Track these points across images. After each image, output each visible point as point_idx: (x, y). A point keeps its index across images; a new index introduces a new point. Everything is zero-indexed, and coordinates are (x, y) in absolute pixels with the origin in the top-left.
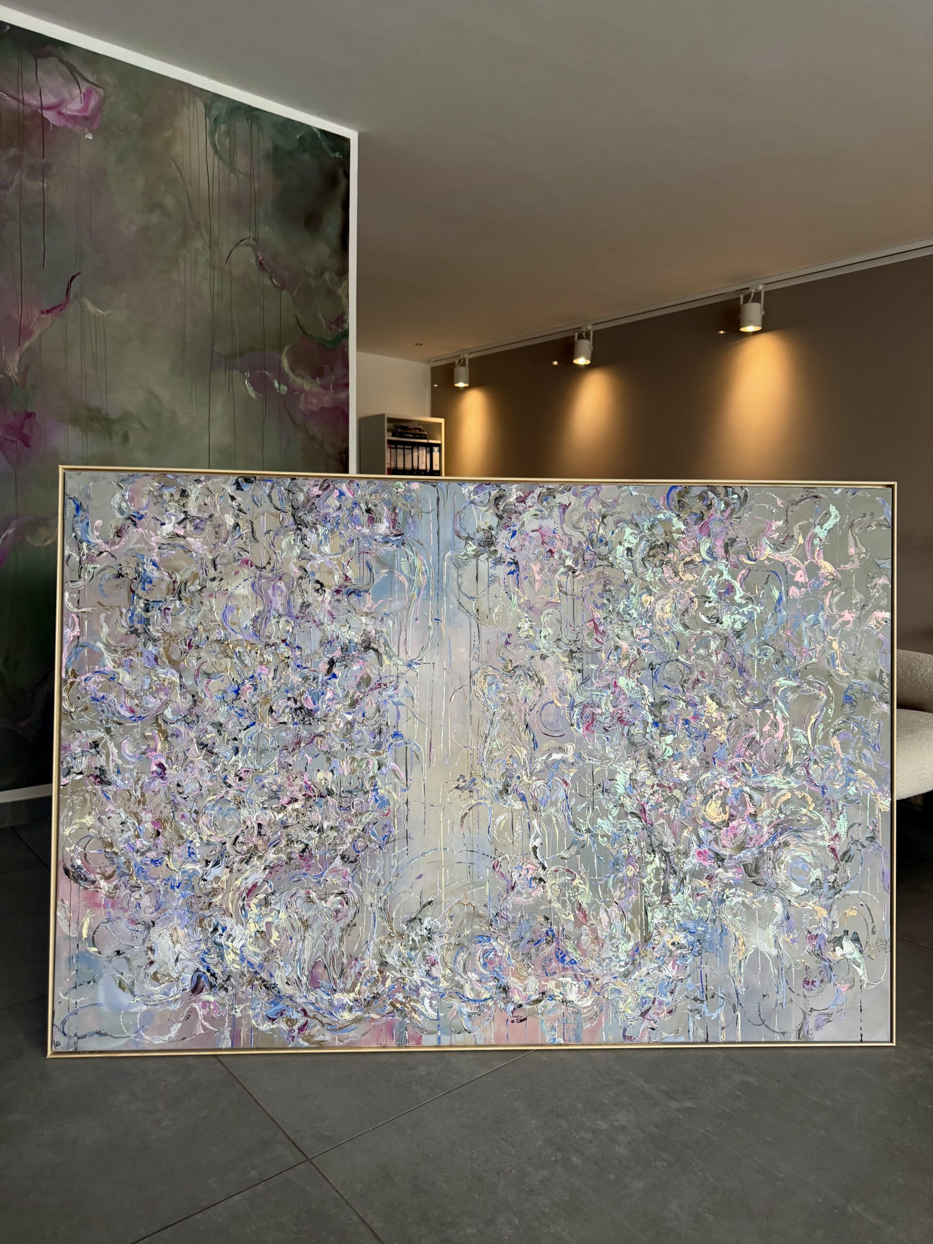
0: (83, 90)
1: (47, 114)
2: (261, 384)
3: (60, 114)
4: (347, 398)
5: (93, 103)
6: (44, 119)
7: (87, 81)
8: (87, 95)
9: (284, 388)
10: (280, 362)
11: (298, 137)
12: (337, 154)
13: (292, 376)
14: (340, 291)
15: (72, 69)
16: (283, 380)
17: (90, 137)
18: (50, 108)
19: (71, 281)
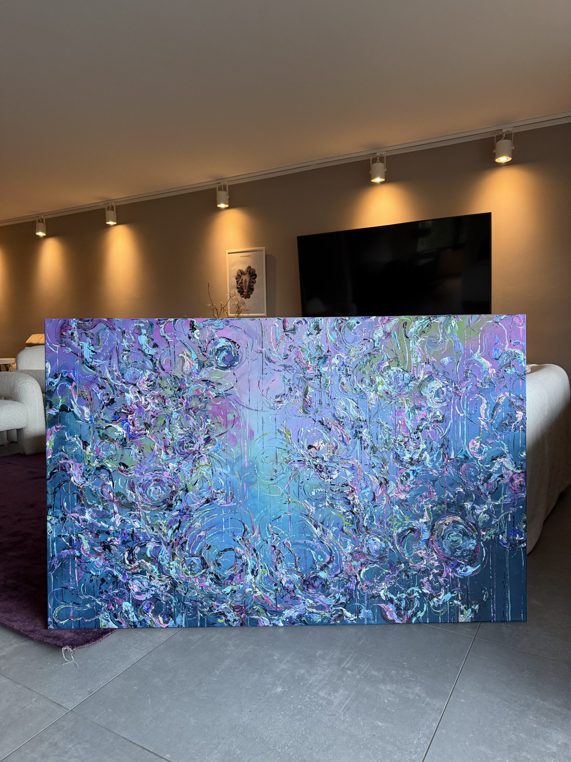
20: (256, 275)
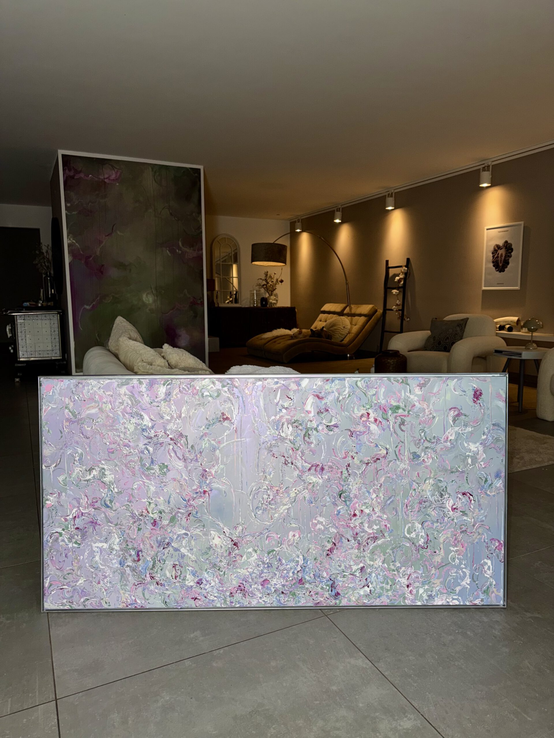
0: (116, 171)
1: (106, 180)
2: (172, 251)
3: (109, 179)
4: (202, 253)
5: (118, 175)
6: (105, 182)
7: (116, 168)
8: (116, 173)
9: (180, 252)
10: (179, 243)
11: (182, 172)
12: (196, 175)
13: (183, 248)
14: (199, 219)
15: (112, 166)
16: (180, 249)
17: (118, 184)
18: (106, 178)
19: (113, 226)
20: (512, 250)
